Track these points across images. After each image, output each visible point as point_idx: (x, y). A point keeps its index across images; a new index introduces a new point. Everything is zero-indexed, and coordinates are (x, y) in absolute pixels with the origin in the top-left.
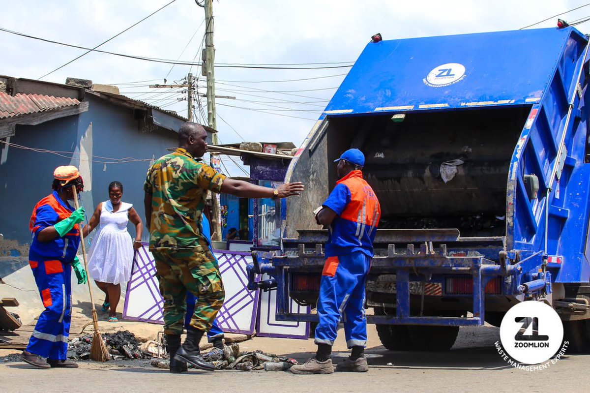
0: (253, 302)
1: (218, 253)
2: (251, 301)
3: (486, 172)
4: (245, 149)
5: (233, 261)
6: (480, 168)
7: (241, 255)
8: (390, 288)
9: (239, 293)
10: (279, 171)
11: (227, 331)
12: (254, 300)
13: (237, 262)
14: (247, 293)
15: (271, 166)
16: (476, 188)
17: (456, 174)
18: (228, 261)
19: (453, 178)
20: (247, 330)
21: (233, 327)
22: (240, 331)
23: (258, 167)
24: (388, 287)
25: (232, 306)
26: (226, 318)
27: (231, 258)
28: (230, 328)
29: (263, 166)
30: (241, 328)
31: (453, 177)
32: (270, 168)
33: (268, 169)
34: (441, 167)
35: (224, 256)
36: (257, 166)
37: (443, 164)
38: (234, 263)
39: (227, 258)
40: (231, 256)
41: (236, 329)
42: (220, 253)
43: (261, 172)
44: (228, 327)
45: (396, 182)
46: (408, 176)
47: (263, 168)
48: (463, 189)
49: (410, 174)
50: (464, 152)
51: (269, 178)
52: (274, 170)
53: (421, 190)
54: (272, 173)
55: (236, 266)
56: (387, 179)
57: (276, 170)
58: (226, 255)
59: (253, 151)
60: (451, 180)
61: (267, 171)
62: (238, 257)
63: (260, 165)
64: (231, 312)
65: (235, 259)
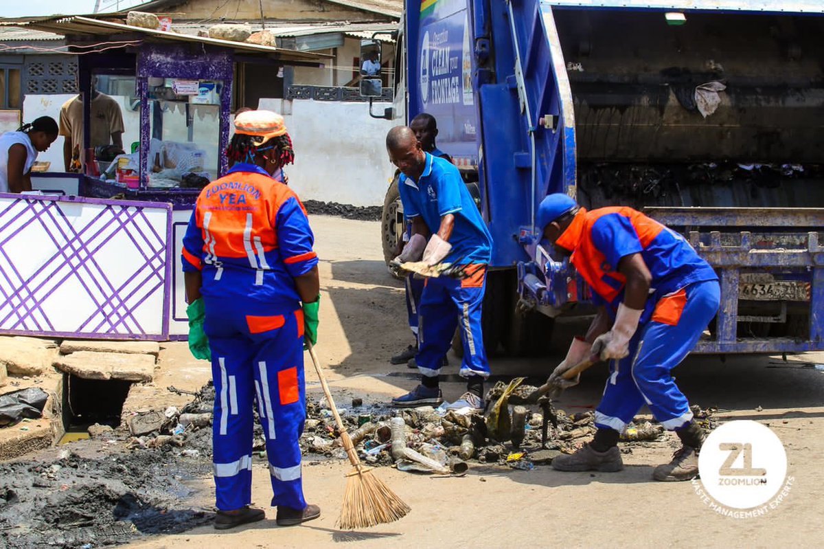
0: (163, 285)
1: (98, 204)
2: (159, 285)
3: (763, 104)
4: (137, 26)
5: (124, 217)
6: (754, 97)
7: (137, 207)
8: (754, 292)
9: (139, 271)
10: (186, 64)
11: (127, 339)
12: (165, 282)
13: (131, 218)
14: (153, 271)
15: (174, 55)
16: (738, 125)
17: (719, 104)
18: (117, 217)
19: (716, 111)
20: (158, 334)
21: (136, 331)
22: (147, 336)
23: (152, 56)
24: (752, 291)
25: (130, 295)
26: (122, 315)
27: (121, 213)
28: (130, 332)
29: (161, 53)
30: (148, 332)
31: (714, 109)
32: (172, 58)
33: (169, 59)
34: (696, 94)
35: (109, 210)
36: (151, 53)
37: (699, 89)
38: (127, 222)
39: (114, 213)
40: (121, 209)
41: (140, 333)
42: (103, 204)
43: (158, 65)
44: (127, 332)
45: (618, 111)
46: (642, 103)
47: (162, 57)
48: (717, 126)
49: (645, 100)
50: (711, 69)
51: (169, 74)
52: (179, 62)
53: (651, 125)
54: (175, 66)
55: (130, 226)
56: (605, 107)
57: (183, 62)
58: (113, 207)
59: (150, 28)
60: (713, 114)
61: (168, 63)
62: (132, 211)
63: (157, 53)
64: (130, 304)
65: (128, 215)
